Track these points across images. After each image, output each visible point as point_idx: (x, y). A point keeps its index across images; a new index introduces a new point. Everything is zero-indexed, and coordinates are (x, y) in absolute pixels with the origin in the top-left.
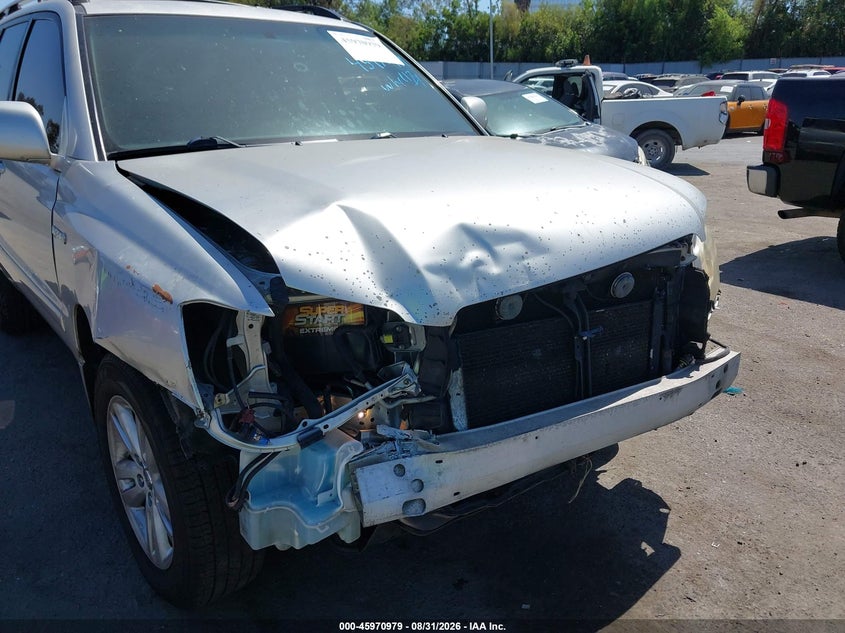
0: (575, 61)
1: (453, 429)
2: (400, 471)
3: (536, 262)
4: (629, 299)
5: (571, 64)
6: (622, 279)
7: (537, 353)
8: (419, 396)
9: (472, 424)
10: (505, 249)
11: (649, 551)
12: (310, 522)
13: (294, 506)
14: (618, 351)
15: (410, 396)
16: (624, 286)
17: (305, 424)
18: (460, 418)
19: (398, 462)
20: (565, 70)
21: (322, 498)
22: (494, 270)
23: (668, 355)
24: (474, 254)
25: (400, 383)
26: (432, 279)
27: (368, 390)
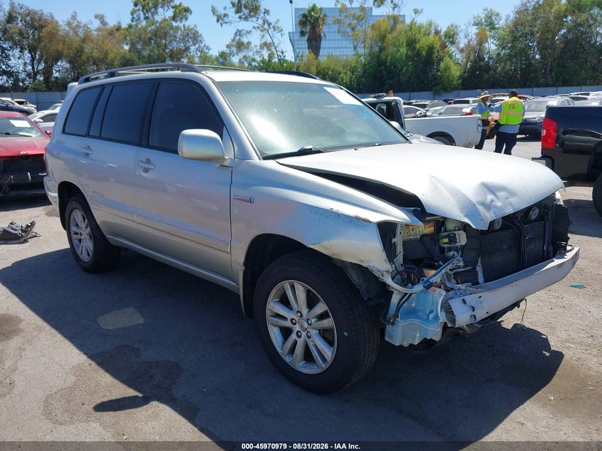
0: (385, 94)
1: (478, 283)
2: (464, 301)
3: (513, 200)
4: (536, 220)
5: (383, 96)
6: (534, 210)
7: (505, 247)
8: (464, 267)
9: (486, 281)
10: (502, 194)
11: (547, 354)
12: (431, 326)
13: (419, 321)
14: (532, 246)
15: (459, 267)
16: (534, 215)
17: (423, 280)
18: (481, 279)
19: (462, 298)
20: (379, 100)
21: (431, 316)
22: (499, 204)
23: (551, 248)
24: (490, 197)
25: (455, 262)
26: (480, 208)
27: (441, 266)
